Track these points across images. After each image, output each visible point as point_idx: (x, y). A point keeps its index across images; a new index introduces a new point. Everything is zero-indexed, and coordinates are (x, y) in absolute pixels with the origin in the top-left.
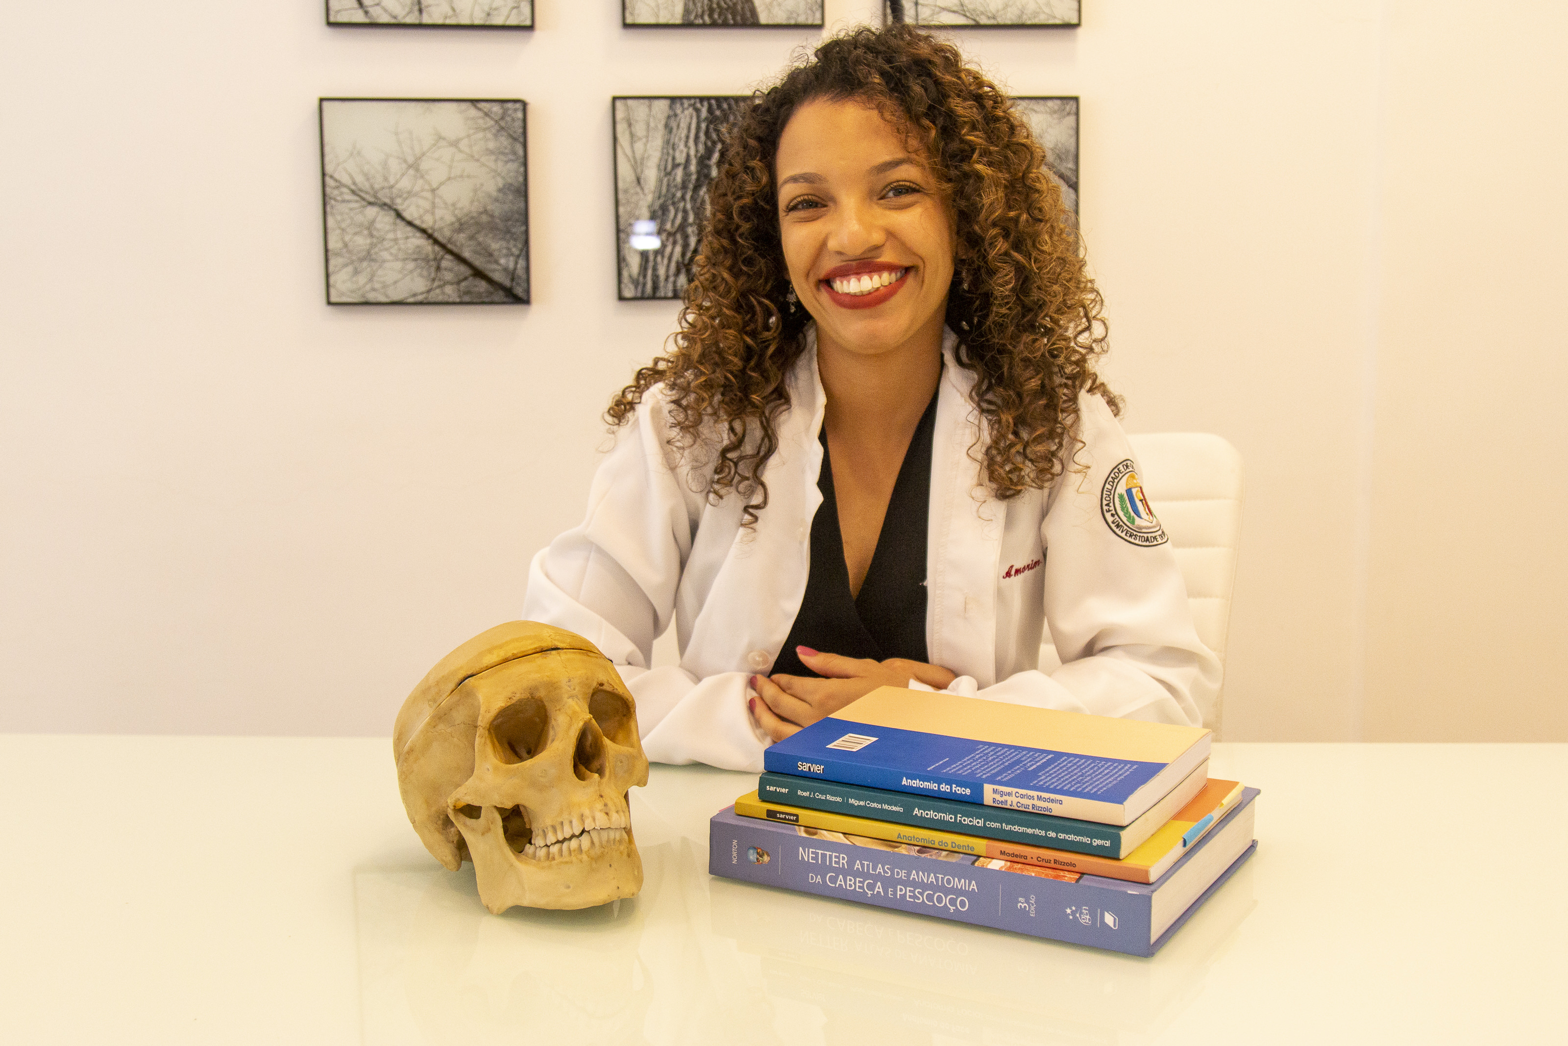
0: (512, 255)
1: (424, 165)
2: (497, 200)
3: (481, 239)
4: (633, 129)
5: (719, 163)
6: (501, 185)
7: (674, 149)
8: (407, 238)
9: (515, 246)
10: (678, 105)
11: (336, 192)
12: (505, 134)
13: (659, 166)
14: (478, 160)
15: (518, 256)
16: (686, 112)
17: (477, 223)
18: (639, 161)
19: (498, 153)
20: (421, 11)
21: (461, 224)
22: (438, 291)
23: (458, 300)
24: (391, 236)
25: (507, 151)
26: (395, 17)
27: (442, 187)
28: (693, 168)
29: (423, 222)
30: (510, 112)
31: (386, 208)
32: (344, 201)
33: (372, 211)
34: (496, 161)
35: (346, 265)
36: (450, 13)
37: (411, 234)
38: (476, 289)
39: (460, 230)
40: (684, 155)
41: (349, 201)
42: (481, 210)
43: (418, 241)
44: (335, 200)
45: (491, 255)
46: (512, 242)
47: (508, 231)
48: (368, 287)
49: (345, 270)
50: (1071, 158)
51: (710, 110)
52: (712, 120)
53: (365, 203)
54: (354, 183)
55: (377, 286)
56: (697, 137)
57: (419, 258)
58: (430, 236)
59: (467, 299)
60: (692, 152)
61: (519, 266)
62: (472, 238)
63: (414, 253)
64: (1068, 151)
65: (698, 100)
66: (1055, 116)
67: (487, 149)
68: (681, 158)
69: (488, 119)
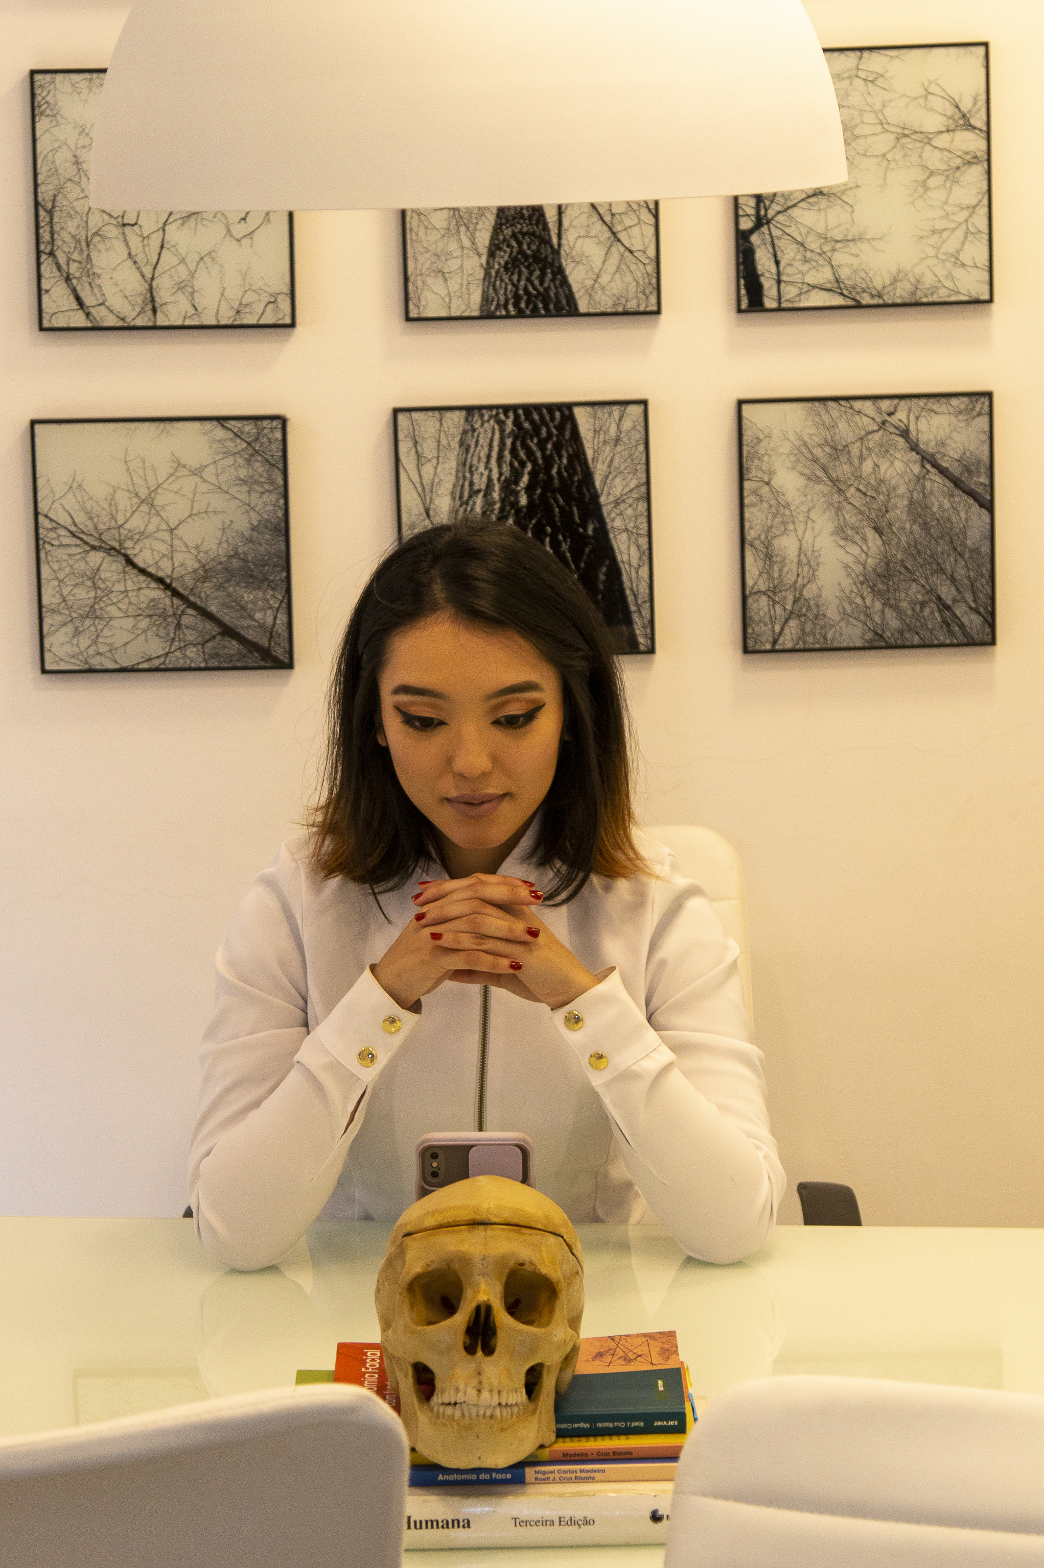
0: (271, 608)
1: (159, 500)
2: (250, 540)
3: (231, 589)
4: (419, 449)
5: (529, 489)
6: (255, 523)
7: (471, 472)
8: (139, 589)
9: (273, 596)
10: (476, 417)
11: (52, 535)
12: (260, 458)
13: (453, 493)
14: (226, 492)
15: (278, 610)
16: (486, 425)
17: (226, 569)
18: (427, 489)
19: (249, 483)
20: (154, 310)
21: (206, 571)
22: (178, 654)
23: (203, 665)
24: (120, 587)
25: (262, 480)
26: (123, 319)
27: (181, 527)
28: (496, 495)
29: (158, 568)
30: (266, 431)
31: (112, 552)
32: (61, 545)
33: (95, 558)
34: (249, 492)
35: (66, 624)
36: (191, 311)
37: (144, 585)
38: (226, 651)
39: (204, 579)
40: (485, 479)
41: (69, 546)
42: (232, 553)
43: (155, 593)
44: (53, 545)
45: (243, 608)
46: (271, 593)
47: (267, 579)
48: (91, 651)
49: (64, 629)
50: (983, 471)
51: (517, 423)
52: (520, 435)
53: (87, 548)
54: (76, 525)
55: (103, 649)
56: (500, 457)
57: (155, 614)
58: (168, 587)
59: (214, 663)
60: (495, 476)
61: (278, 621)
62: (219, 587)
63: (146, 608)
64: (979, 462)
65: (501, 411)
66: (961, 417)
67: (238, 479)
68: (480, 483)
69: (239, 441)
